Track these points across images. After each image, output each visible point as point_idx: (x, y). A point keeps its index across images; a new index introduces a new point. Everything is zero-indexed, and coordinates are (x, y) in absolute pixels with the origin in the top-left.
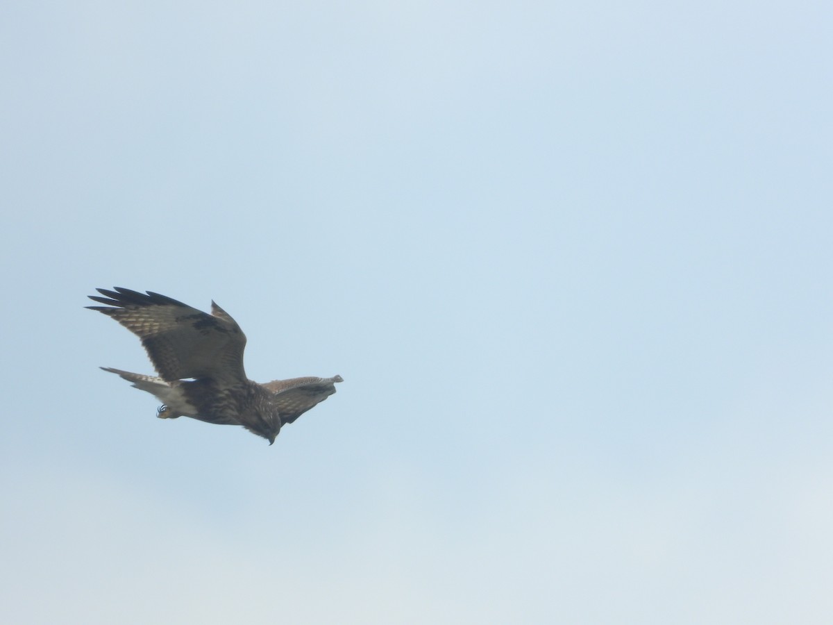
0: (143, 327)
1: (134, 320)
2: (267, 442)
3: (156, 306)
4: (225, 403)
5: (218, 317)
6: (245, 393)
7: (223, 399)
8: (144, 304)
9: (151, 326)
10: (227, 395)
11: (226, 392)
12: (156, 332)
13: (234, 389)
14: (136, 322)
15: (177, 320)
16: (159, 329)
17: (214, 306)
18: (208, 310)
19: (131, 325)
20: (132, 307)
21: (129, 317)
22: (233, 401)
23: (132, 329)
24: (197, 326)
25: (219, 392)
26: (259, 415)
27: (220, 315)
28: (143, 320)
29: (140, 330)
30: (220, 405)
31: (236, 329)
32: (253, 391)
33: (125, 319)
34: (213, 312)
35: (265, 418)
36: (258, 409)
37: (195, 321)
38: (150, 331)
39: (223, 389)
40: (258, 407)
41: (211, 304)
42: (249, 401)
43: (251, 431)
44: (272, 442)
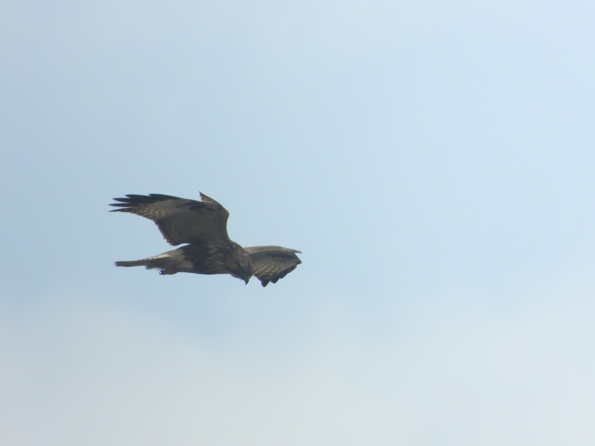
0: (153, 214)
1: (147, 211)
2: (243, 282)
3: (159, 202)
4: (215, 256)
5: (206, 202)
6: (229, 248)
7: (214, 254)
8: (150, 202)
9: (160, 212)
10: (216, 251)
11: (216, 249)
12: (164, 215)
13: (221, 247)
14: (149, 212)
15: (177, 207)
16: (166, 214)
17: (202, 195)
18: (199, 199)
19: (146, 214)
20: (143, 205)
21: (142, 211)
22: (221, 255)
23: (147, 216)
24: (193, 209)
25: (211, 249)
26: (237, 263)
27: (208, 200)
28: (153, 210)
29: (153, 216)
30: (211, 259)
31: (220, 208)
32: (234, 246)
33: (140, 212)
34: (202, 199)
35: (242, 265)
36: (237, 258)
37: (190, 206)
38: (160, 216)
39: (213, 248)
40: (237, 256)
41: (199, 194)
42: (231, 252)
43: (232, 275)
44: (247, 282)
